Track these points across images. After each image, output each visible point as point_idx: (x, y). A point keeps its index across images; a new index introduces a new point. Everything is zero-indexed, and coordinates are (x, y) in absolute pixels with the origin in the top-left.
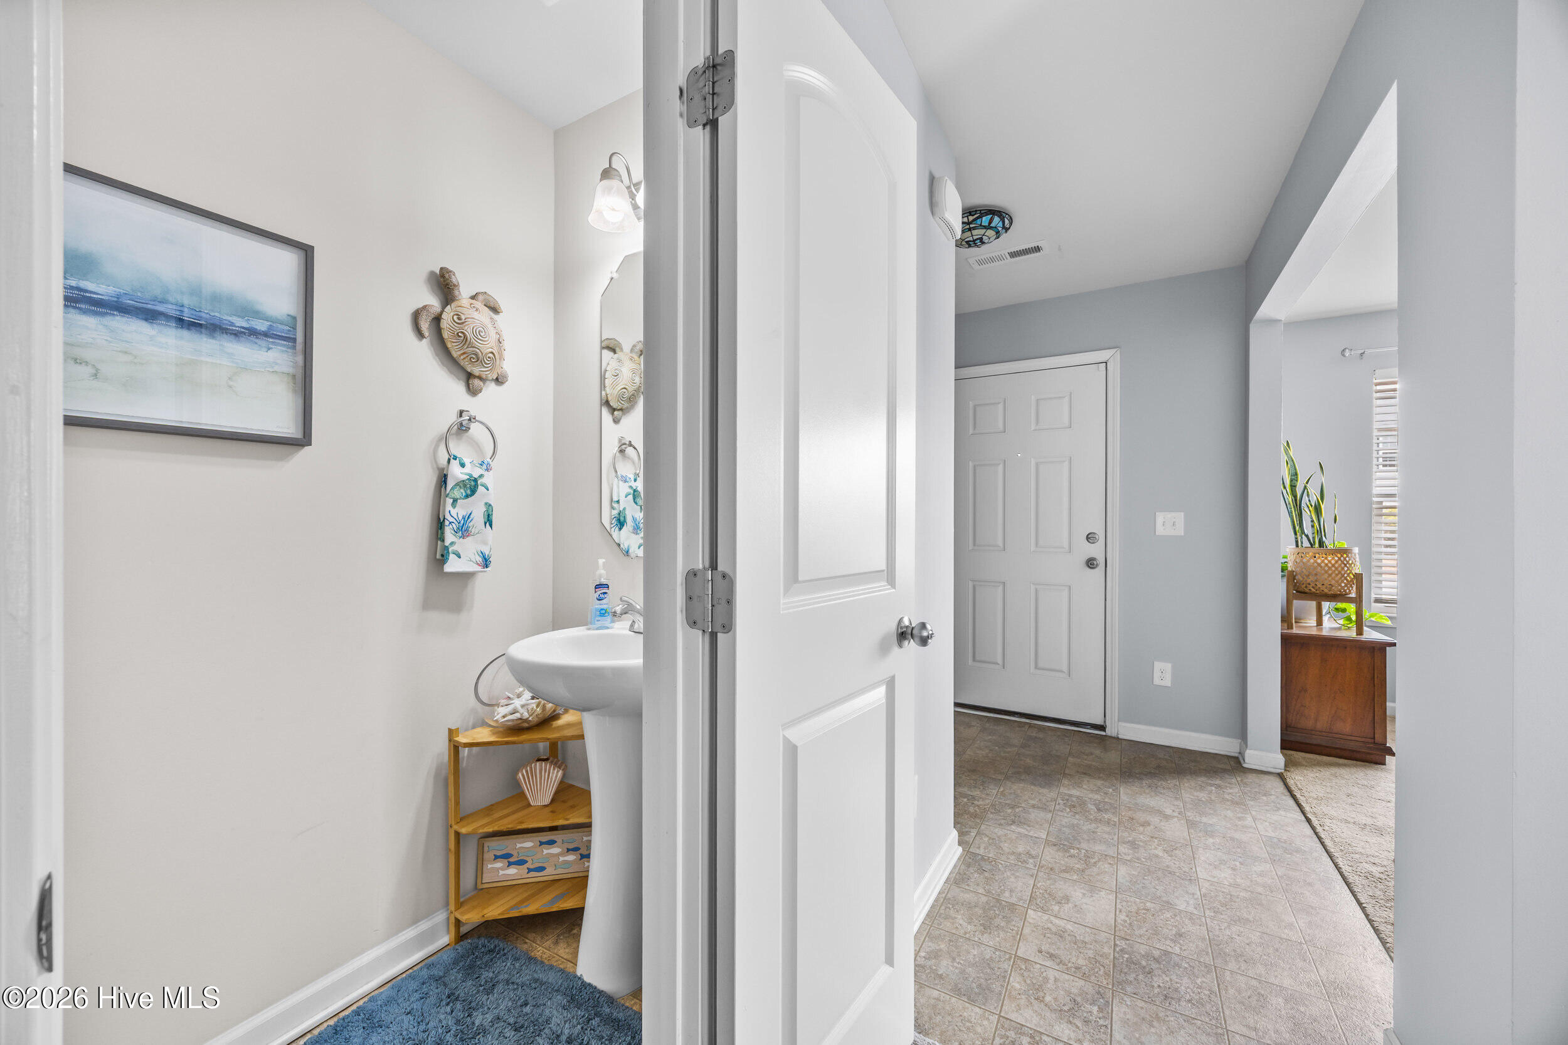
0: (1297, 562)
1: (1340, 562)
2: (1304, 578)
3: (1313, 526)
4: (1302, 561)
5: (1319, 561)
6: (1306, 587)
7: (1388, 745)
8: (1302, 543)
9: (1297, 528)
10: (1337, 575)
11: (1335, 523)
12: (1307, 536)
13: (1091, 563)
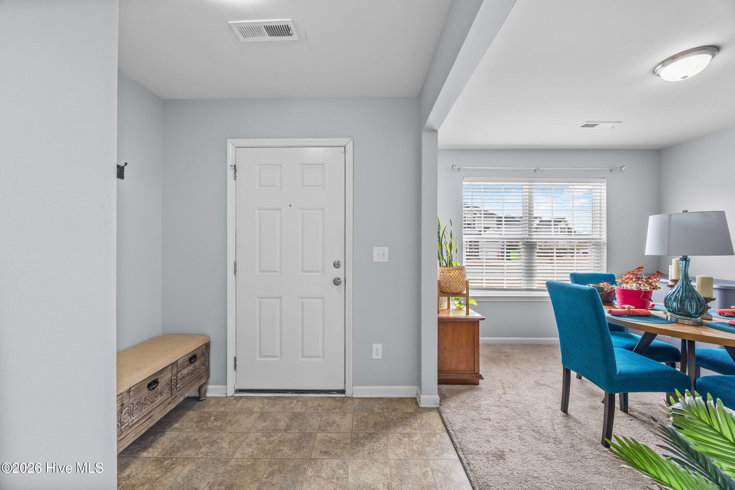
0: (441, 275)
1: (460, 275)
2: (444, 284)
3: (447, 255)
4: (443, 275)
5: (451, 275)
6: (445, 289)
7: (480, 374)
8: (443, 264)
9: (440, 255)
10: (459, 282)
11: (457, 253)
12: (445, 260)
13: (337, 282)
